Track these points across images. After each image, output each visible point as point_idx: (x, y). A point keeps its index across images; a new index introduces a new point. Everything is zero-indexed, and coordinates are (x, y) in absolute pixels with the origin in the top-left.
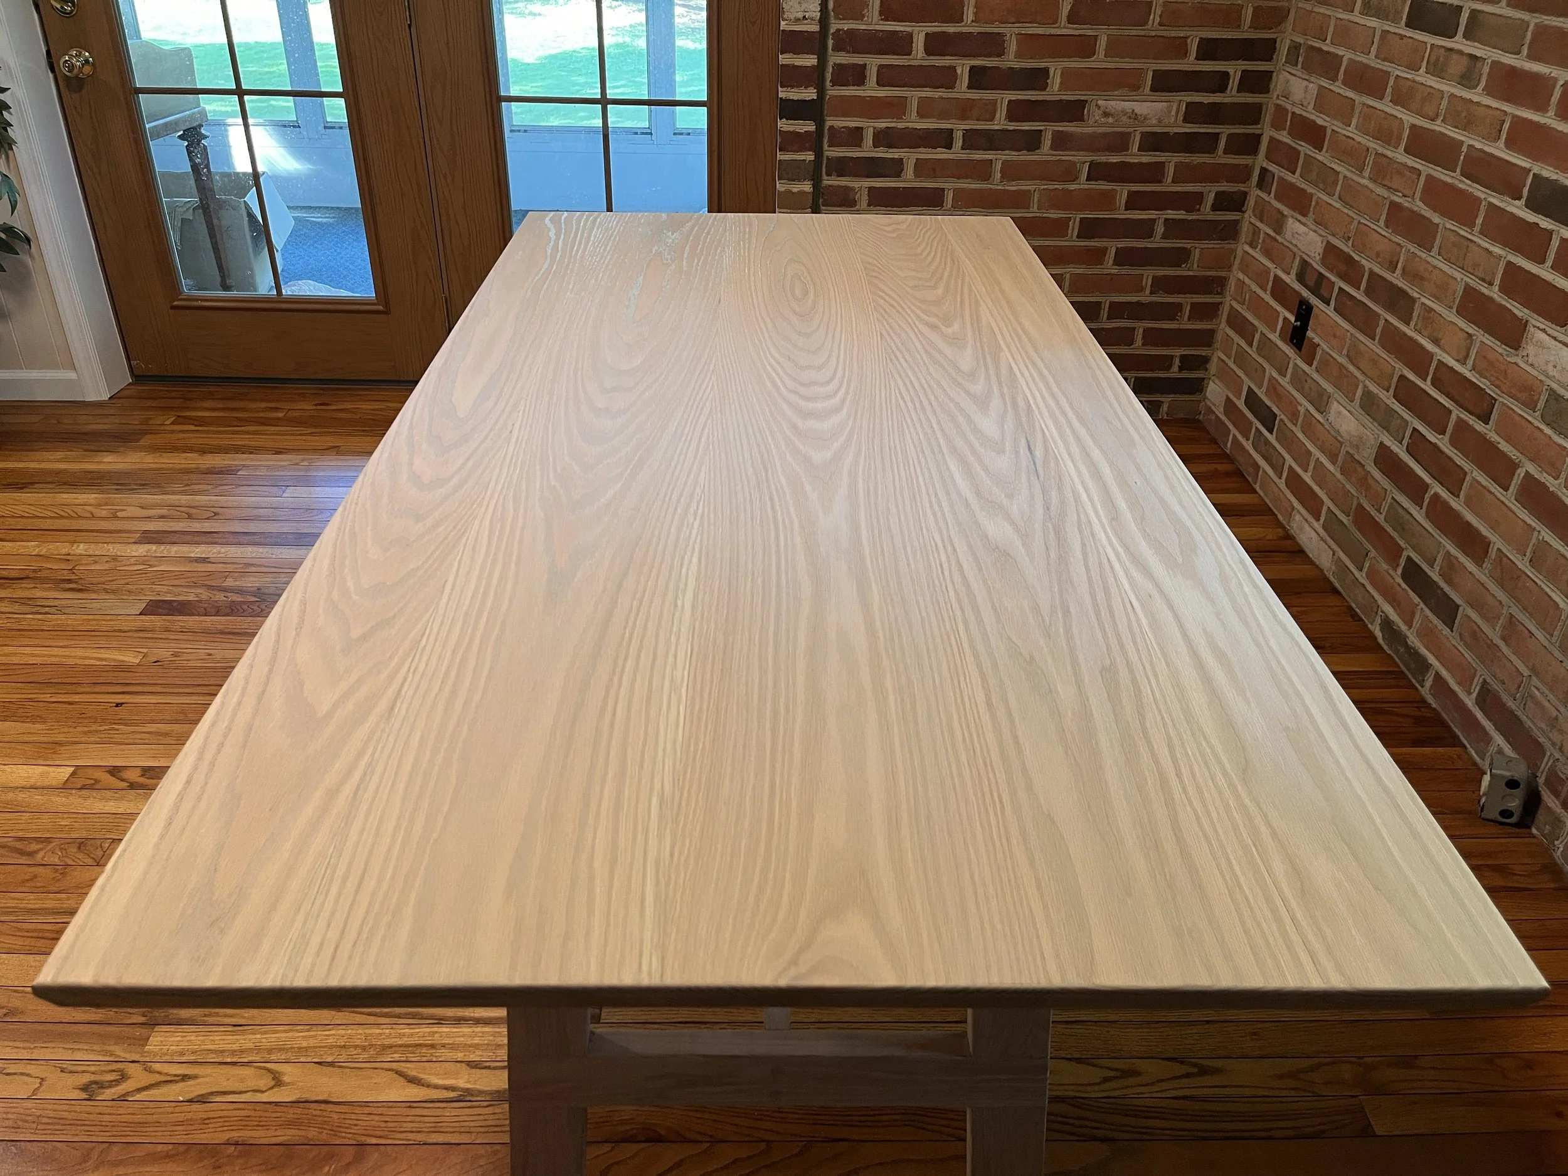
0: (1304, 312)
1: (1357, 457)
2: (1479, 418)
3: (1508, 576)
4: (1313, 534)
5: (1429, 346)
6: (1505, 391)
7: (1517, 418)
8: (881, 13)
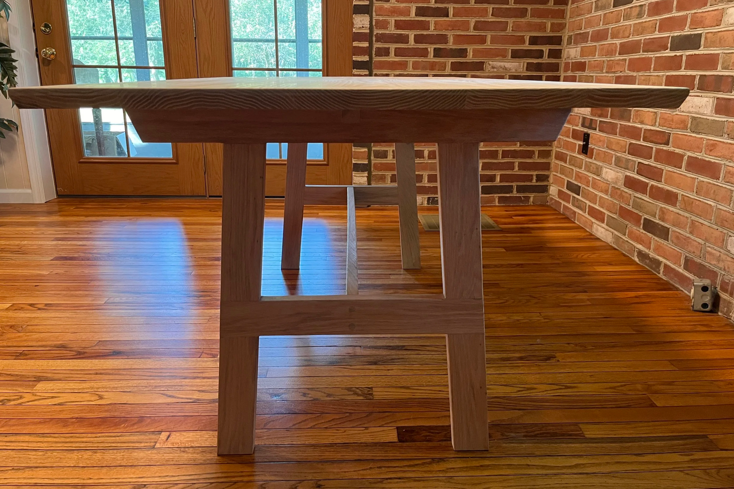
0: (586, 138)
1: (616, 187)
2: (665, 144)
3: (688, 205)
4: (603, 230)
5: (639, 126)
6: (673, 128)
7: (680, 136)
8: (395, 26)
